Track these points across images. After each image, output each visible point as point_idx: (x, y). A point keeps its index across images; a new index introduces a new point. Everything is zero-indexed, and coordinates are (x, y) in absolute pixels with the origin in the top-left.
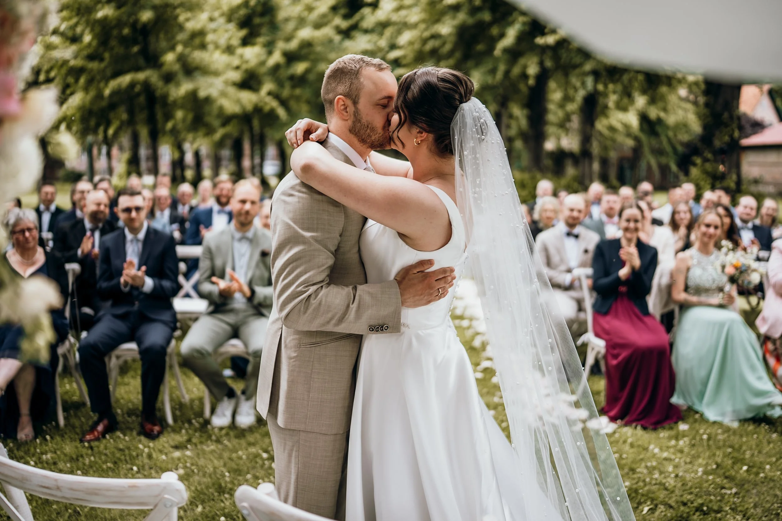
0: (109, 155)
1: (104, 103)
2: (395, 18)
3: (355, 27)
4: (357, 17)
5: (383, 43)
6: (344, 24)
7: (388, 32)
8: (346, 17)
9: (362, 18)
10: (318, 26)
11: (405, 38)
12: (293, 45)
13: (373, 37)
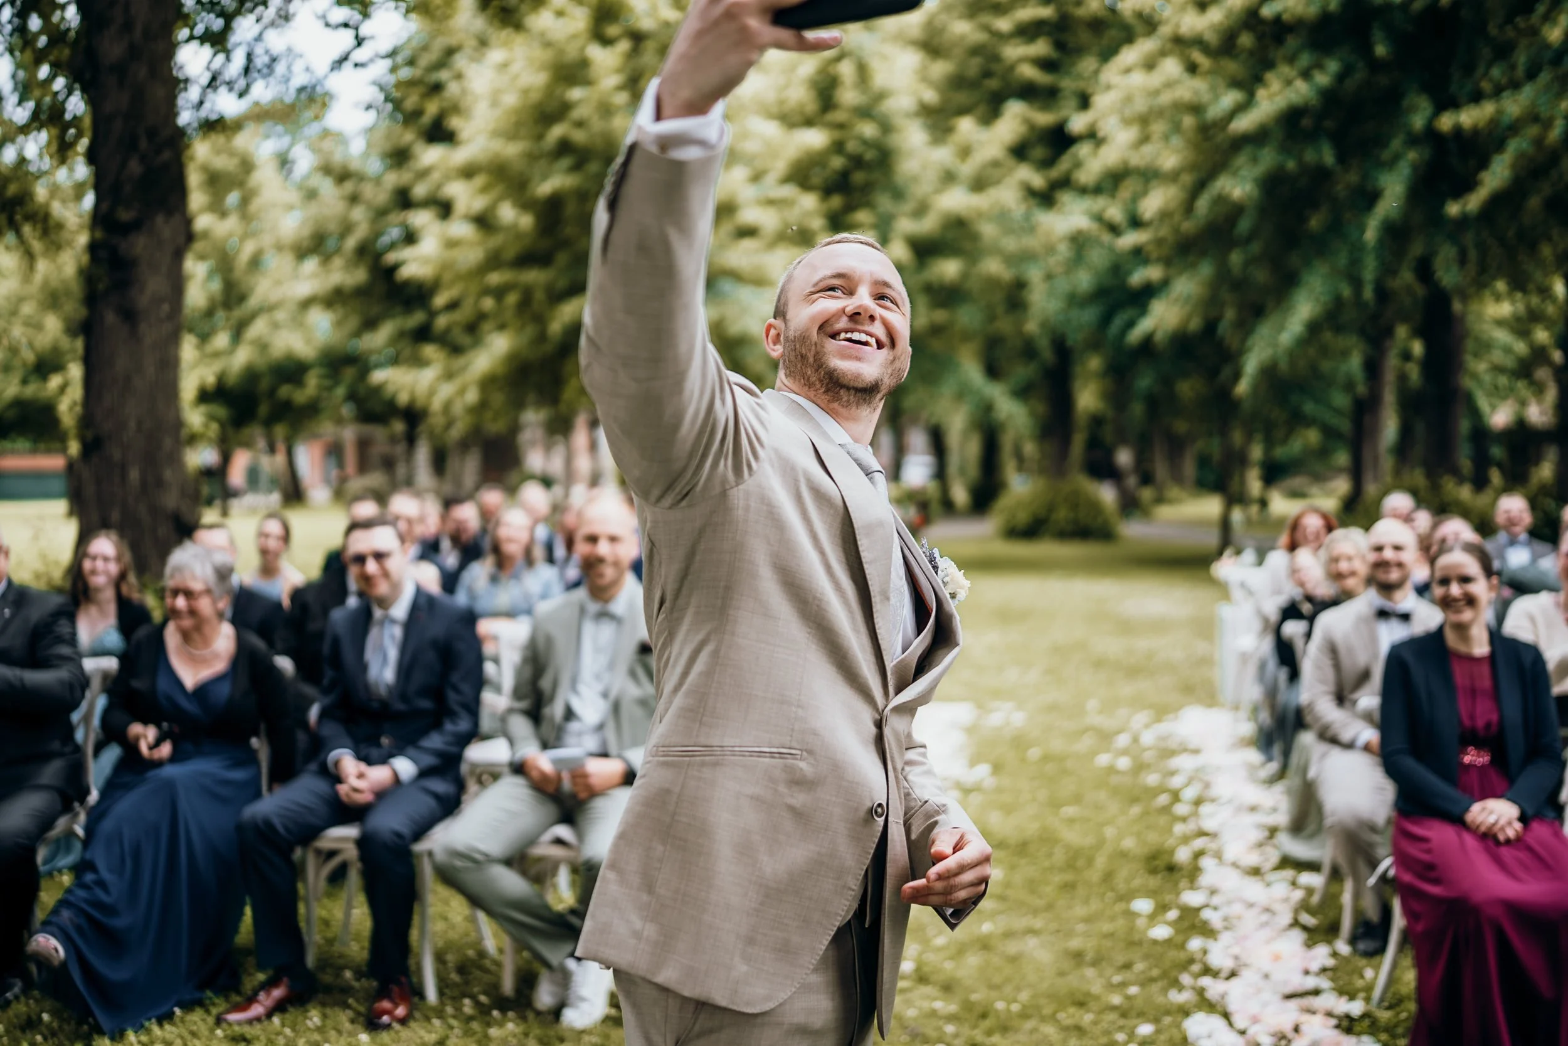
0: (593, 446)
1: (548, 348)
2: (1137, 159)
3: (1065, 183)
4: (1064, 164)
5: (1115, 212)
6: (1038, 181)
7: (1126, 191)
8: (1046, 164)
9: (1078, 165)
10: (979, 184)
11: (1153, 203)
12: (927, 225)
13: (1098, 203)
